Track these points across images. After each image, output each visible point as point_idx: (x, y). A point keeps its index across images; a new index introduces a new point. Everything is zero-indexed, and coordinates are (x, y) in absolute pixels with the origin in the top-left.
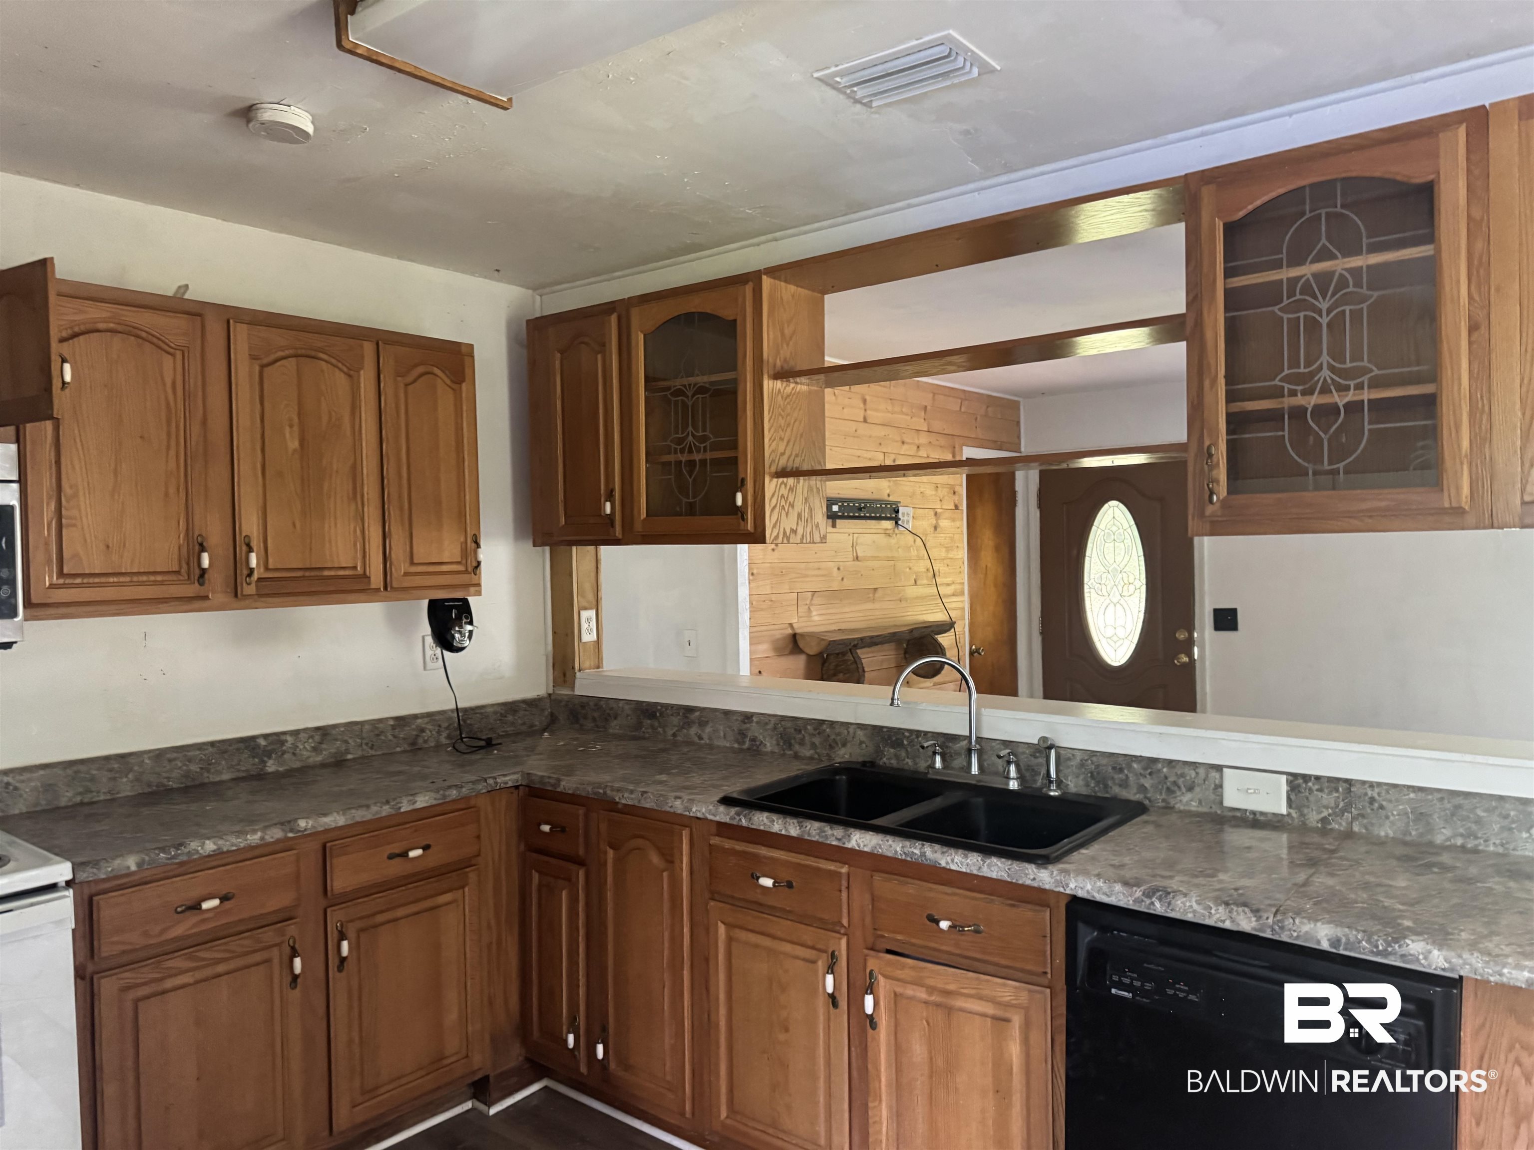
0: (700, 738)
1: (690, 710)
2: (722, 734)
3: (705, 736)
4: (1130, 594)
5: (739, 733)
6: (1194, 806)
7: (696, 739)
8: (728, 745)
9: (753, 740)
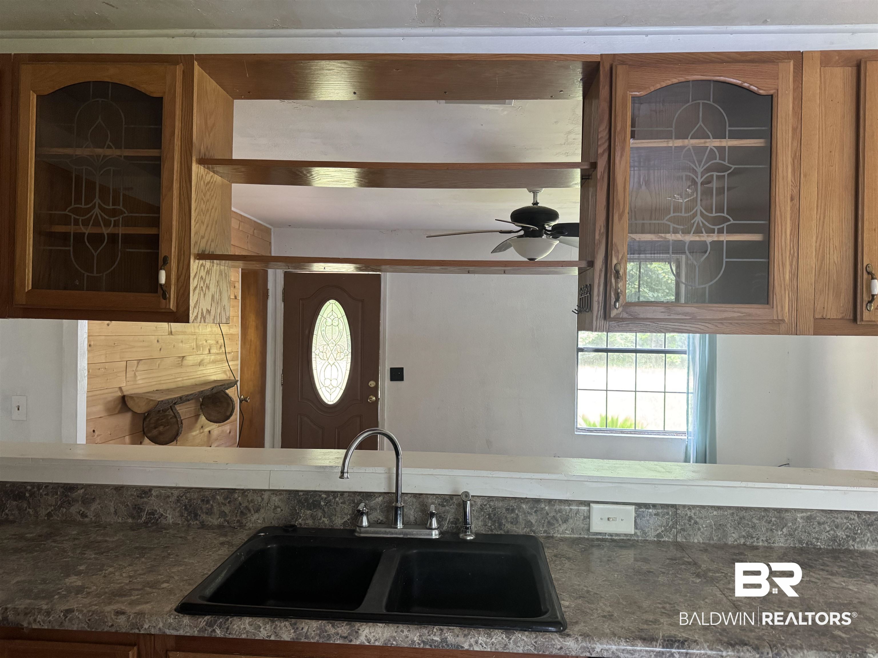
0: (84, 515)
1: (70, 488)
2: (112, 510)
3: (91, 514)
4: (341, 358)
5: (134, 508)
6: (568, 535)
7: (79, 518)
8: (120, 520)
9: (152, 513)
